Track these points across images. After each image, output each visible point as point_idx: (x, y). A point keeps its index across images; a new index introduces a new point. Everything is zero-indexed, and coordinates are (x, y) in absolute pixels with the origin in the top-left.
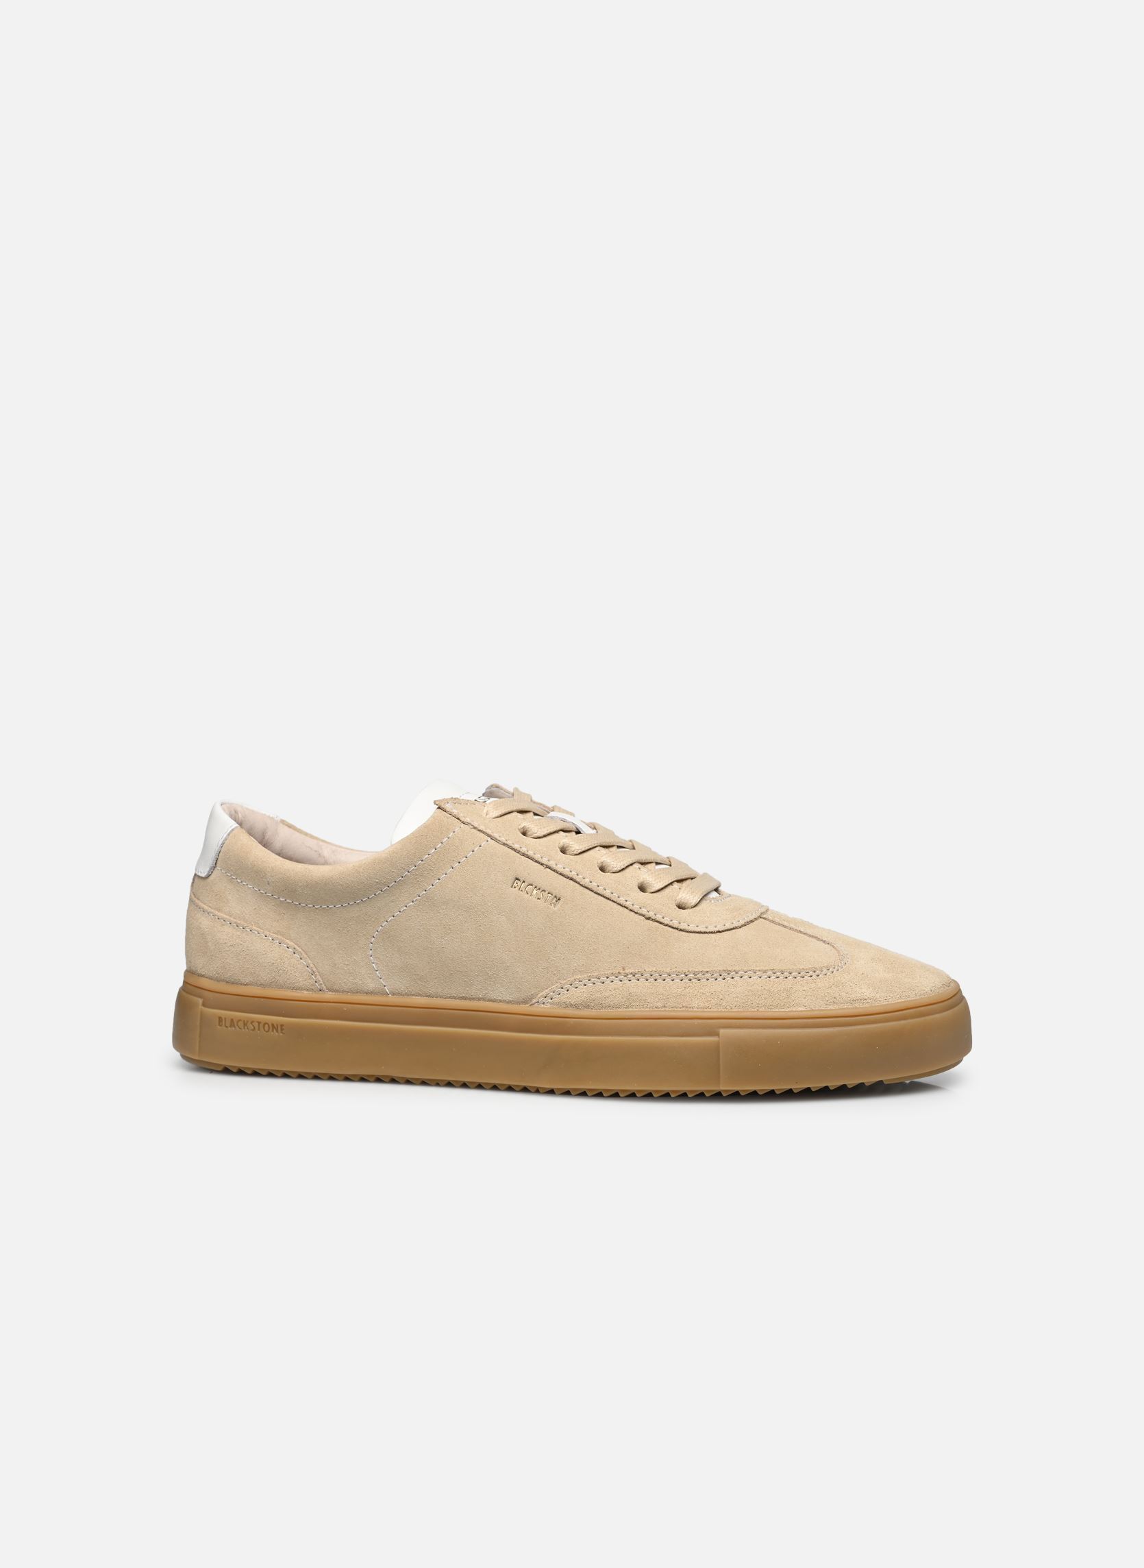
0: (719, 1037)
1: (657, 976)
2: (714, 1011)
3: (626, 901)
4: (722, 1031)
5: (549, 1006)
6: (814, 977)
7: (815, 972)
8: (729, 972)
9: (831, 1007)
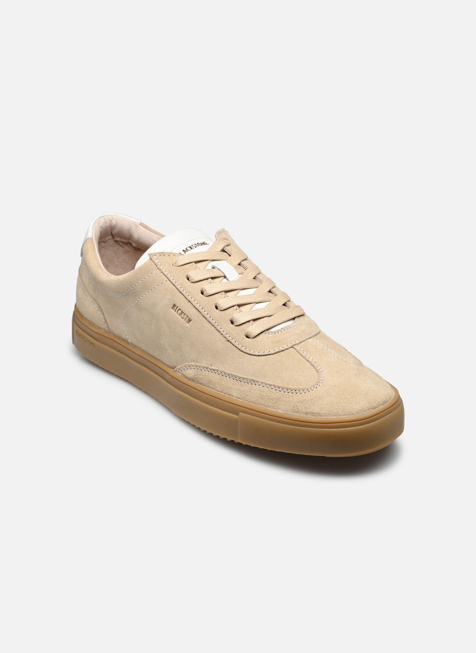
0: (239, 416)
1: (223, 374)
2: (240, 402)
3: (221, 328)
4: (241, 414)
5: (180, 374)
6: (294, 393)
7: (295, 391)
8: (254, 381)
9: (295, 414)
